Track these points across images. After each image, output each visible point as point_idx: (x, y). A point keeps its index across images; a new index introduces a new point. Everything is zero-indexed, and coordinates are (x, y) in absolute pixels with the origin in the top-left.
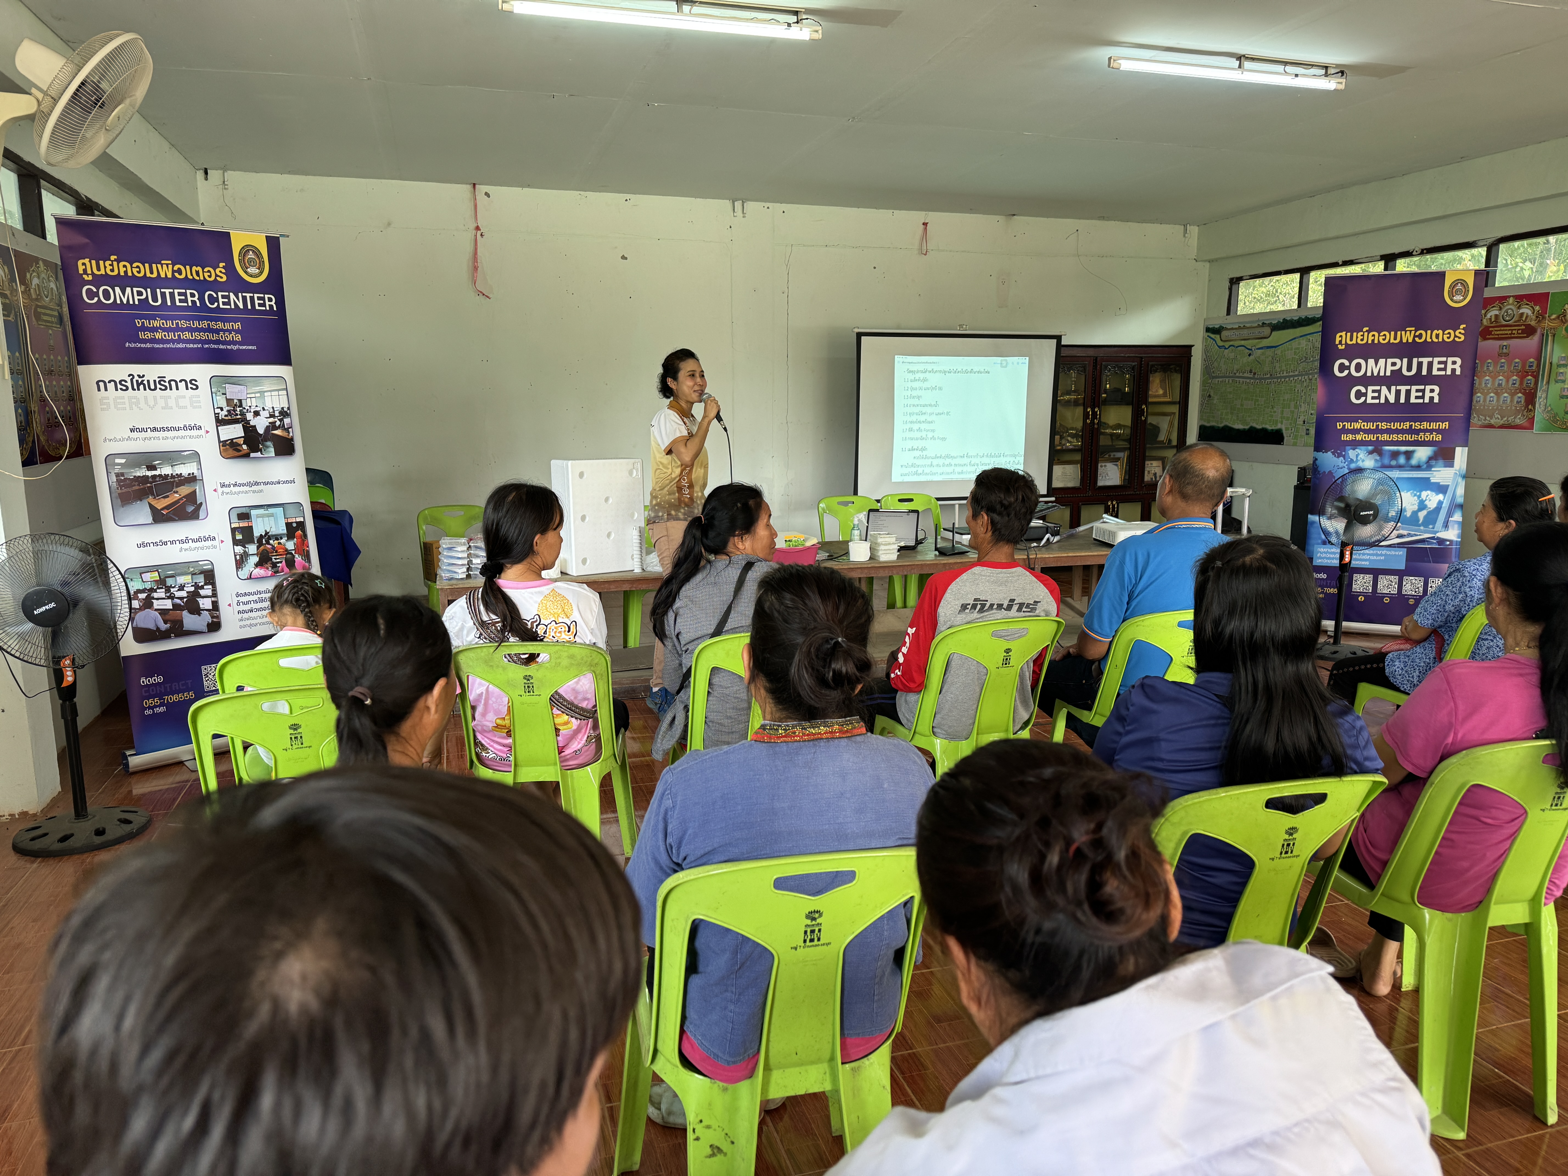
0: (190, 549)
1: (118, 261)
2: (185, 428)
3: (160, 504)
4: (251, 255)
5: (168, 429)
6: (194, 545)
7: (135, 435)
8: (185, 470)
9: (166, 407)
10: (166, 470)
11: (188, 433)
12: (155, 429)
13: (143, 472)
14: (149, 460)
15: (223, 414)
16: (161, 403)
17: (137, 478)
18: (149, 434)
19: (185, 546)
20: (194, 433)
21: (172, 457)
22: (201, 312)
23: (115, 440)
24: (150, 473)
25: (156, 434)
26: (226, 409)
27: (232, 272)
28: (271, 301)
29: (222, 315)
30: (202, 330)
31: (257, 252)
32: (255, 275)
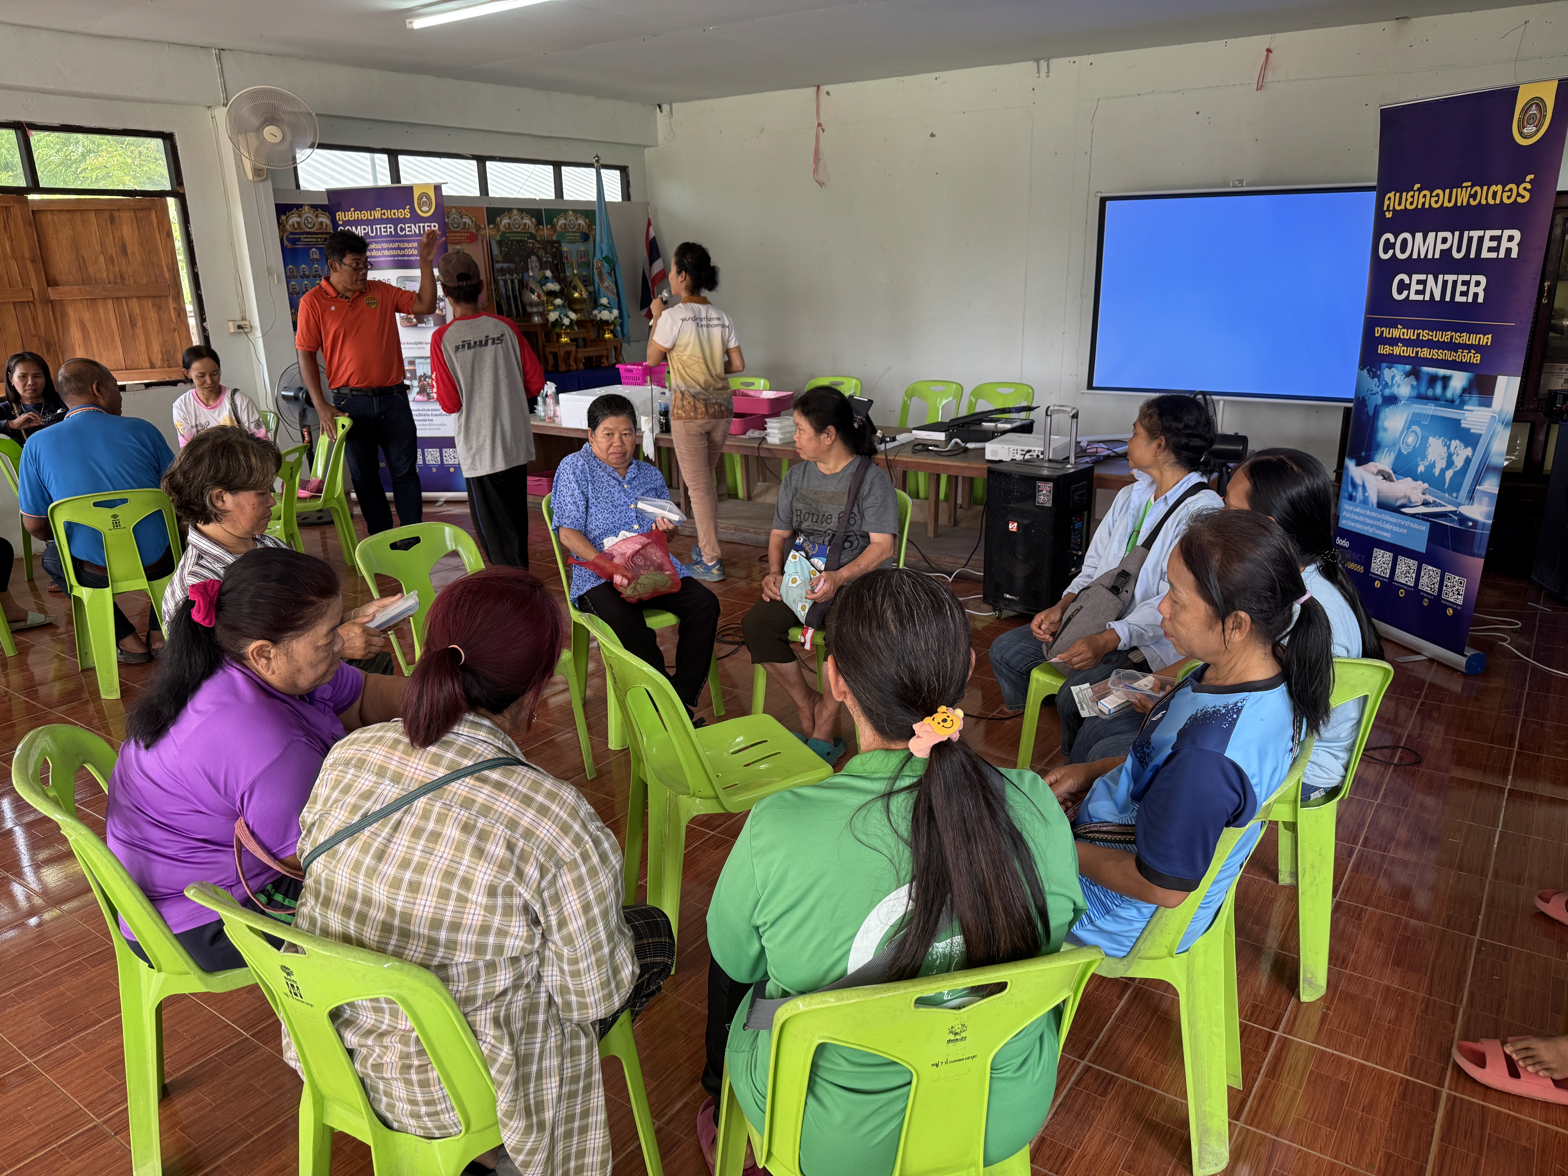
1: (354, 211)
4: (424, 199)
22: (395, 237)
27: (413, 210)
28: (435, 226)
29: (405, 239)
30: (395, 249)
31: (428, 197)
32: (426, 211)
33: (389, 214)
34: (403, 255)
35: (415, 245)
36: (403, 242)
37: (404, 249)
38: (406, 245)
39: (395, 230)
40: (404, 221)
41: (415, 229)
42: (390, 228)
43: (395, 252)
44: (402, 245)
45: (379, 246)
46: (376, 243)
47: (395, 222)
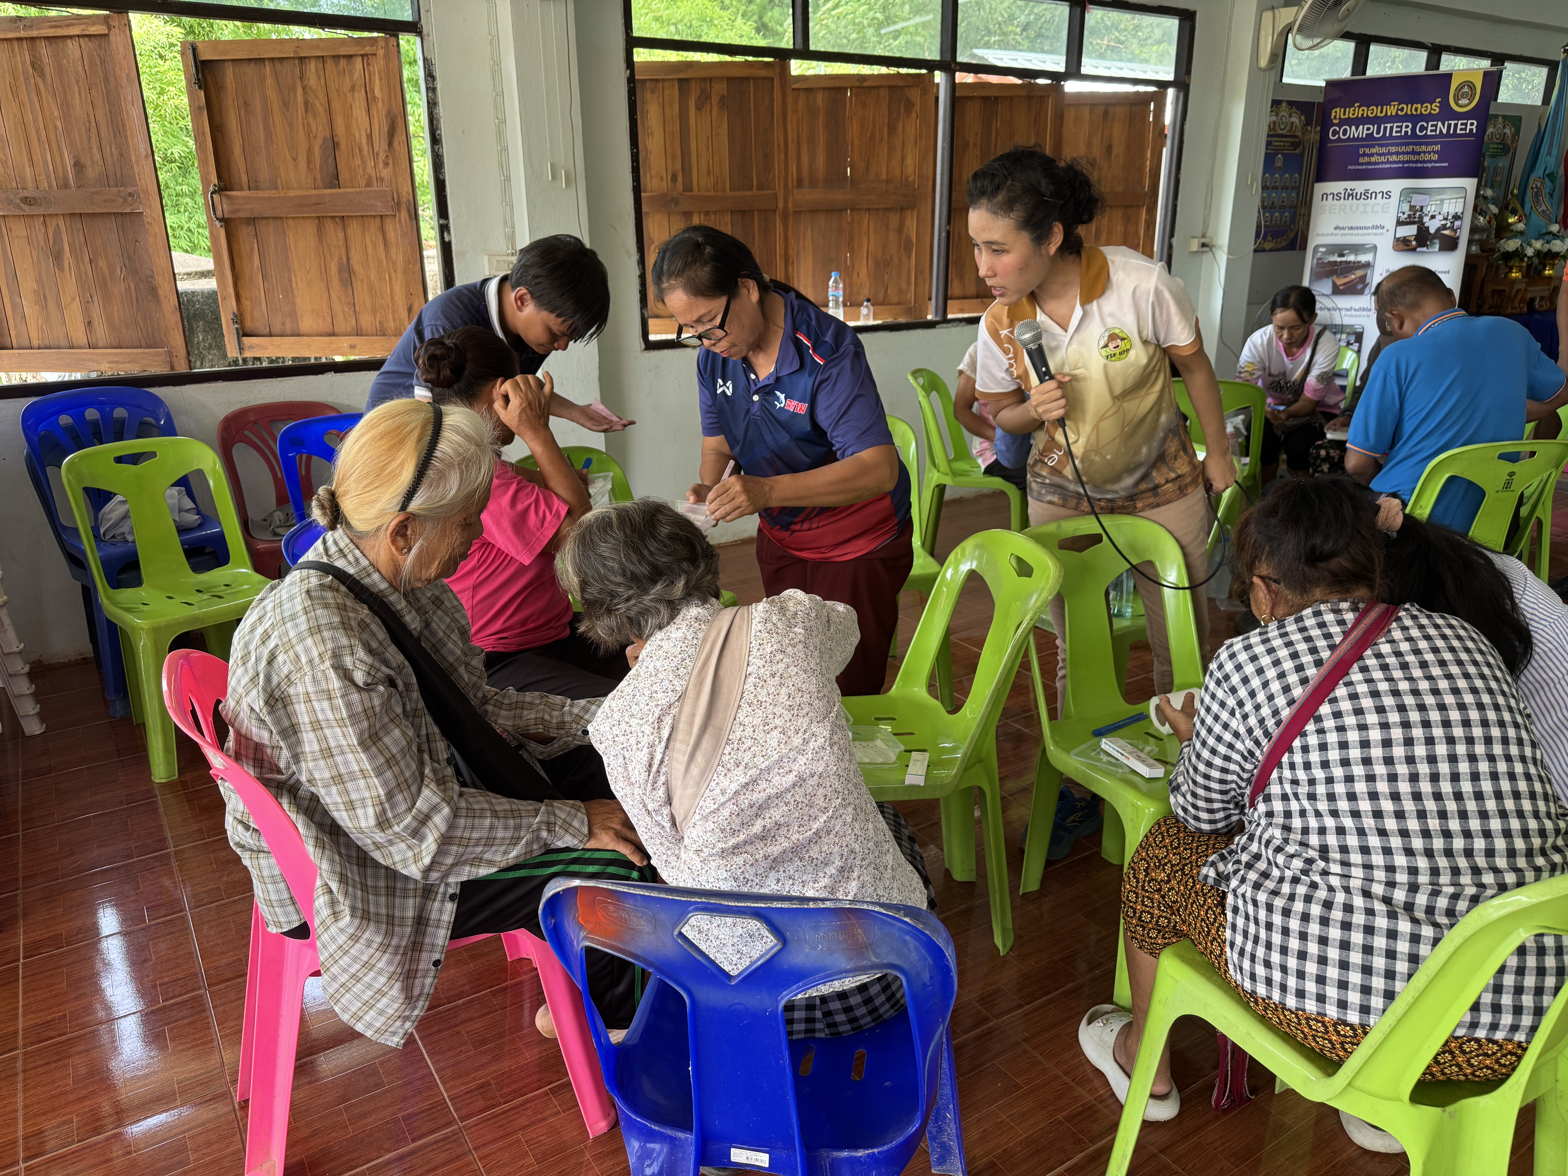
0: (1351, 316)
1: (1359, 107)
2: (1373, 227)
3: (1340, 281)
4: (1466, 89)
5: (1361, 228)
6: (1353, 312)
7: (1337, 231)
8: (1363, 258)
9: (1365, 212)
10: (1351, 258)
11: (1374, 231)
12: (1352, 228)
13: (1336, 258)
14: (1340, 250)
15: (1403, 217)
16: (1361, 209)
17: (1329, 262)
18: (1347, 231)
19: (1349, 313)
20: (1379, 231)
21: (1357, 248)
22: (1412, 139)
23: (1323, 235)
24: (1339, 259)
25: (1351, 231)
26: (1408, 213)
27: (1445, 104)
28: (1472, 125)
29: (1427, 140)
30: (1407, 153)
31: (1472, 87)
32: (1464, 105)
33: (1408, 109)
34: (1417, 162)
35: (1438, 148)
36: (1421, 144)
37: (1419, 153)
38: (1424, 148)
39: (1413, 129)
40: (1429, 118)
41: (1442, 128)
42: (1407, 128)
43: (1406, 158)
44: (1417, 149)
45: (1384, 150)
46: (1380, 145)
47: (1414, 119)
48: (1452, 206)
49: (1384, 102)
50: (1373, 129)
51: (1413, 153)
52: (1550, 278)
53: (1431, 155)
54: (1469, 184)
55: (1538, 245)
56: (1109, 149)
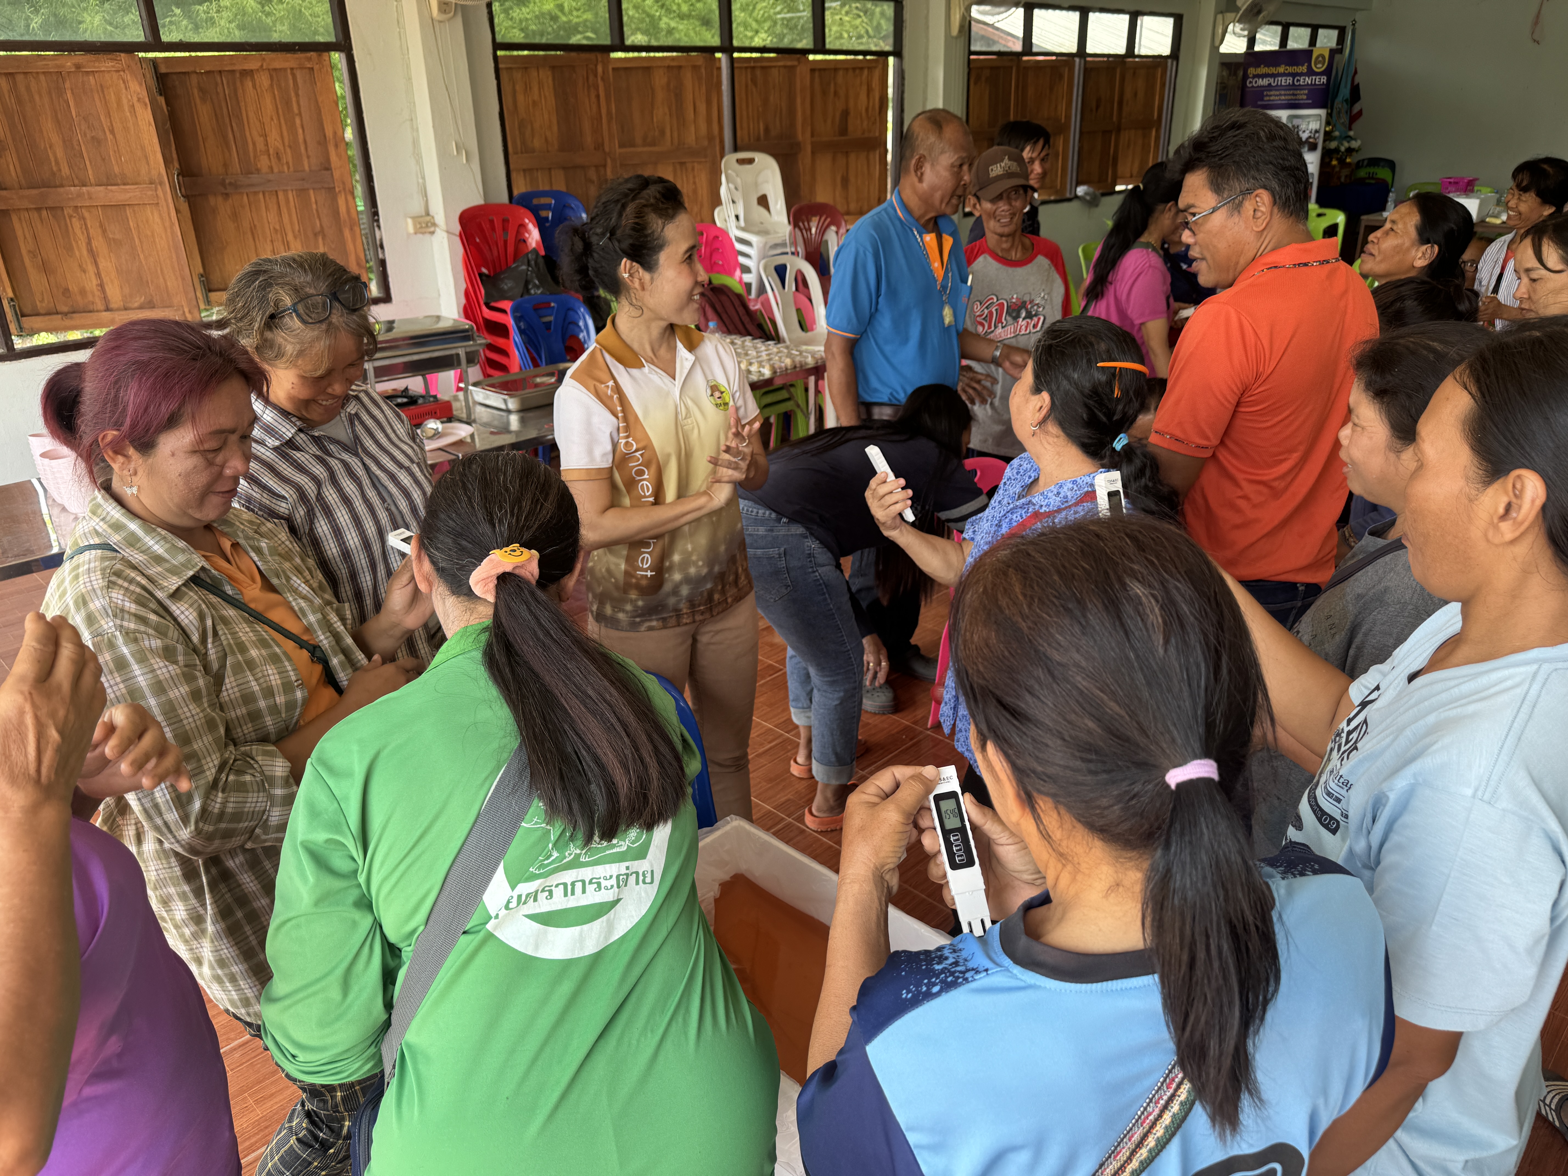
1: (1264, 67)
4: (1321, 58)
22: (1293, 87)
27: (1309, 67)
28: (1324, 79)
29: (1300, 87)
30: (1291, 94)
31: (1323, 57)
32: (1321, 68)
33: (1290, 69)
34: (1295, 99)
35: (1306, 92)
36: (1297, 89)
37: (1296, 95)
38: (1299, 92)
39: (1293, 81)
40: (1301, 74)
41: (1308, 80)
42: (1289, 80)
43: (1290, 97)
44: (1295, 92)
45: (1277, 93)
46: (1274, 90)
47: (1294, 75)
48: (1314, 125)
49: (1277, 65)
50: (1272, 80)
51: (1294, 95)
52: (1350, 164)
53: (1303, 96)
54: (1322, 112)
55: (1346, 145)
56: (1136, 94)
